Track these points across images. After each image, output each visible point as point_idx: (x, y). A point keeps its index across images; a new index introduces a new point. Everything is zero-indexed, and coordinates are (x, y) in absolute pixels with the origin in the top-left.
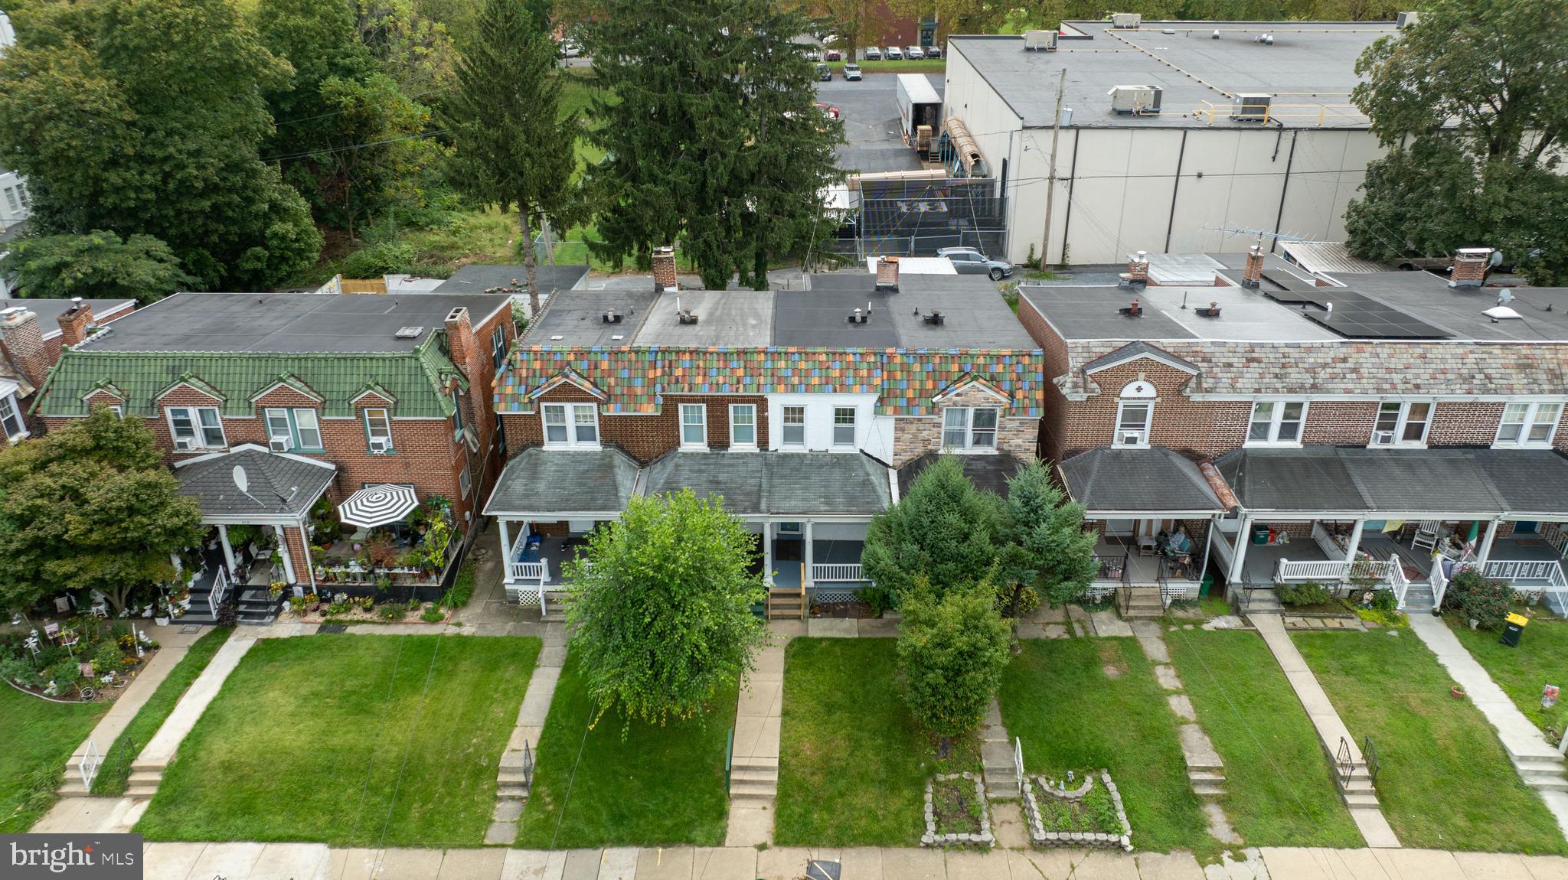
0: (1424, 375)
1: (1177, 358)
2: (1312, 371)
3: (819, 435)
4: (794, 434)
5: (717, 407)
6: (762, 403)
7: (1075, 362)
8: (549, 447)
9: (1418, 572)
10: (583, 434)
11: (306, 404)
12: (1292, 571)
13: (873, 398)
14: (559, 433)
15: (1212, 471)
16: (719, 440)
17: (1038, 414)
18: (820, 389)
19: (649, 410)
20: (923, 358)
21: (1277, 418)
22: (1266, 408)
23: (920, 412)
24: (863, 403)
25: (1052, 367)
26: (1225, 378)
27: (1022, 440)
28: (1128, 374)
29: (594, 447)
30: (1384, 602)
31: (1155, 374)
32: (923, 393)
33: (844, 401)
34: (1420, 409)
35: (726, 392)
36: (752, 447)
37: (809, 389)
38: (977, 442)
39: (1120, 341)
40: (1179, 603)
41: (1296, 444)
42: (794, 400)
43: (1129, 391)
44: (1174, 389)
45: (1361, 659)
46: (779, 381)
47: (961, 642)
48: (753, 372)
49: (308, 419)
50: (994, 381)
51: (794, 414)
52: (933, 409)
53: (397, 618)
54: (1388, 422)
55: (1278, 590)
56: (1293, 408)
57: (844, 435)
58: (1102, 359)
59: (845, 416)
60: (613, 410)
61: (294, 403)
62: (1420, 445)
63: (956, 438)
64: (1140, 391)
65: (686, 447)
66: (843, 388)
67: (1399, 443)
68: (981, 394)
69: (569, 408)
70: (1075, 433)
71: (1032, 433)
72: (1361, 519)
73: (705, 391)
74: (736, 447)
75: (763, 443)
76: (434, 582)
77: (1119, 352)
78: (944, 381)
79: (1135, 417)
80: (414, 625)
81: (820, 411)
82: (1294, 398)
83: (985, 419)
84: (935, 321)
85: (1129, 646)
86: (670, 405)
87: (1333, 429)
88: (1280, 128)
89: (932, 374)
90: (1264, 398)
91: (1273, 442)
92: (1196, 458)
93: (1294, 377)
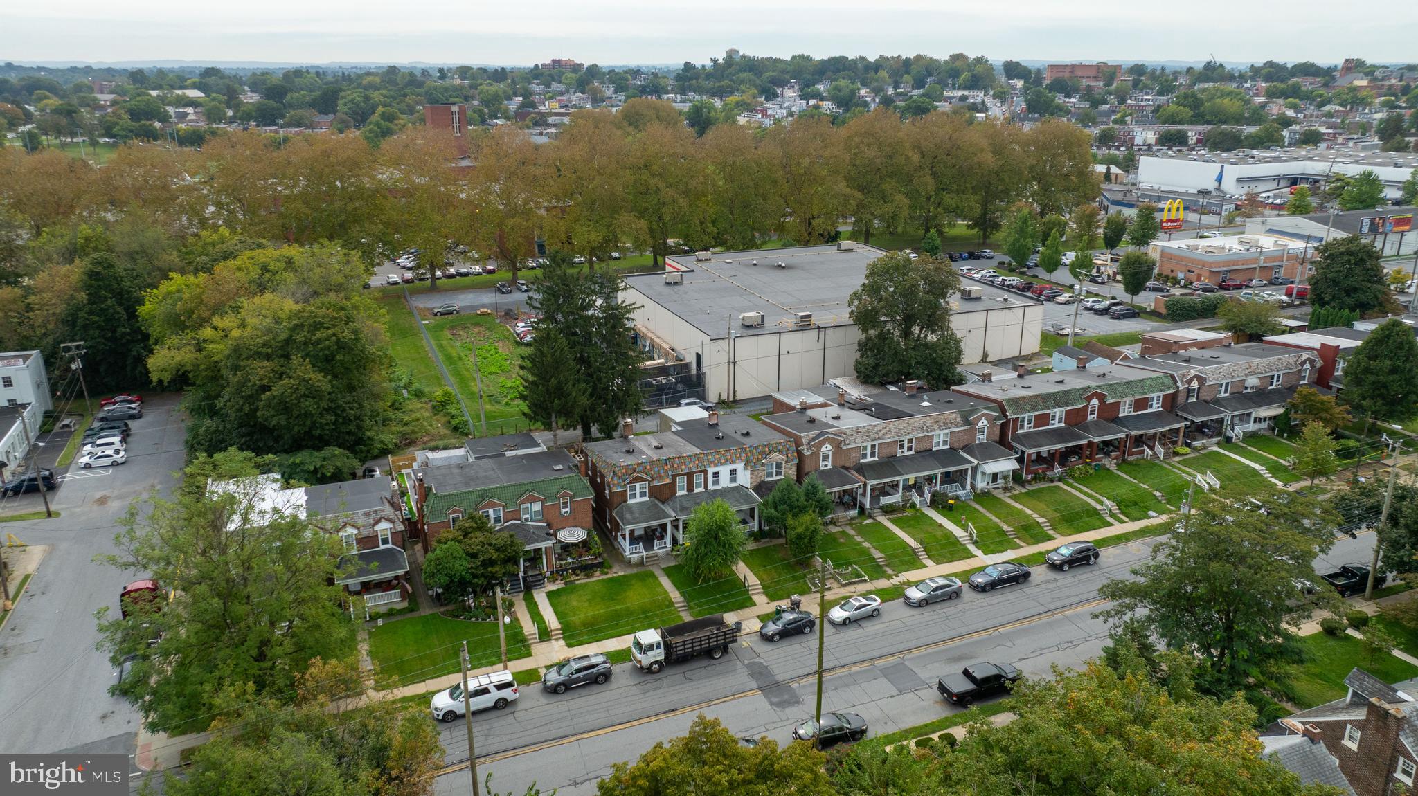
0: (909, 429)
1: (836, 435)
2: (877, 433)
3: (725, 481)
4: (716, 482)
5: (690, 476)
6: (705, 472)
7: (805, 441)
8: (630, 502)
9: (921, 494)
10: (643, 494)
11: (535, 500)
12: (884, 501)
13: (743, 464)
14: (634, 496)
15: (853, 472)
16: (690, 489)
17: (796, 461)
18: (725, 463)
19: (668, 481)
20: (756, 448)
21: (869, 451)
22: (865, 448)
23: (759, 467)
24: (739, 466)
25: (798, 443)
26: (852, 439)
27: (792, 472)
28: (823, 443)
29: (646, 499)
30: (913, 506)
31: (831, 441)
32: (759, 460)
33: (733, 467)
34: (910, 441)
35: (694, 470)
36: (701, 489)
37: (722, 464)
38: (778, 473)
39: (817, 432)
40: (853, 518)
41: (876, 459)
42: (716, 469)
43: (823, 449)
44: (837, 445)
45: (912, 522)
46: (711, 463)
47: (811, 528)
48: (701, 461)
49: (537, 507)
50: (781, 452)
51: (716, 475)
52: (763, 465)
53: (592, 576)
54: (902, 447)
55: (881, 508)
56: (873, 447)
57: (733, 480)
58: (813, 439)
59: (733, 472)
60: (655, 483)
61: (532, 500)
62: (912, 452)
63: (770, 474)
64: (827, 448)
65: (679, 493)
66: (732, 462)
67: (906, 453)
68: (777, 457)
69: (638, 485)
70: (808, 466)
71: (795, 468)
72: (901, 478)
73: (687, 471)
74: (697, 490)
75: (706, 487)
76: (599, 560)
77: (818, 436)
78: (765, 454)
79: (826, 457)
80: (598, 576)
81: (724, 471)
82: (873, 443)
83: (779, 465)
84: (747, 434)
85: (843, 533)
86: (674, 477)
87: (886, 451)
88: (819, 328)
89: (762, 453)
90: (864, 444)
91: (869, 459)
92: (846, 468)
93: (872, 436)
